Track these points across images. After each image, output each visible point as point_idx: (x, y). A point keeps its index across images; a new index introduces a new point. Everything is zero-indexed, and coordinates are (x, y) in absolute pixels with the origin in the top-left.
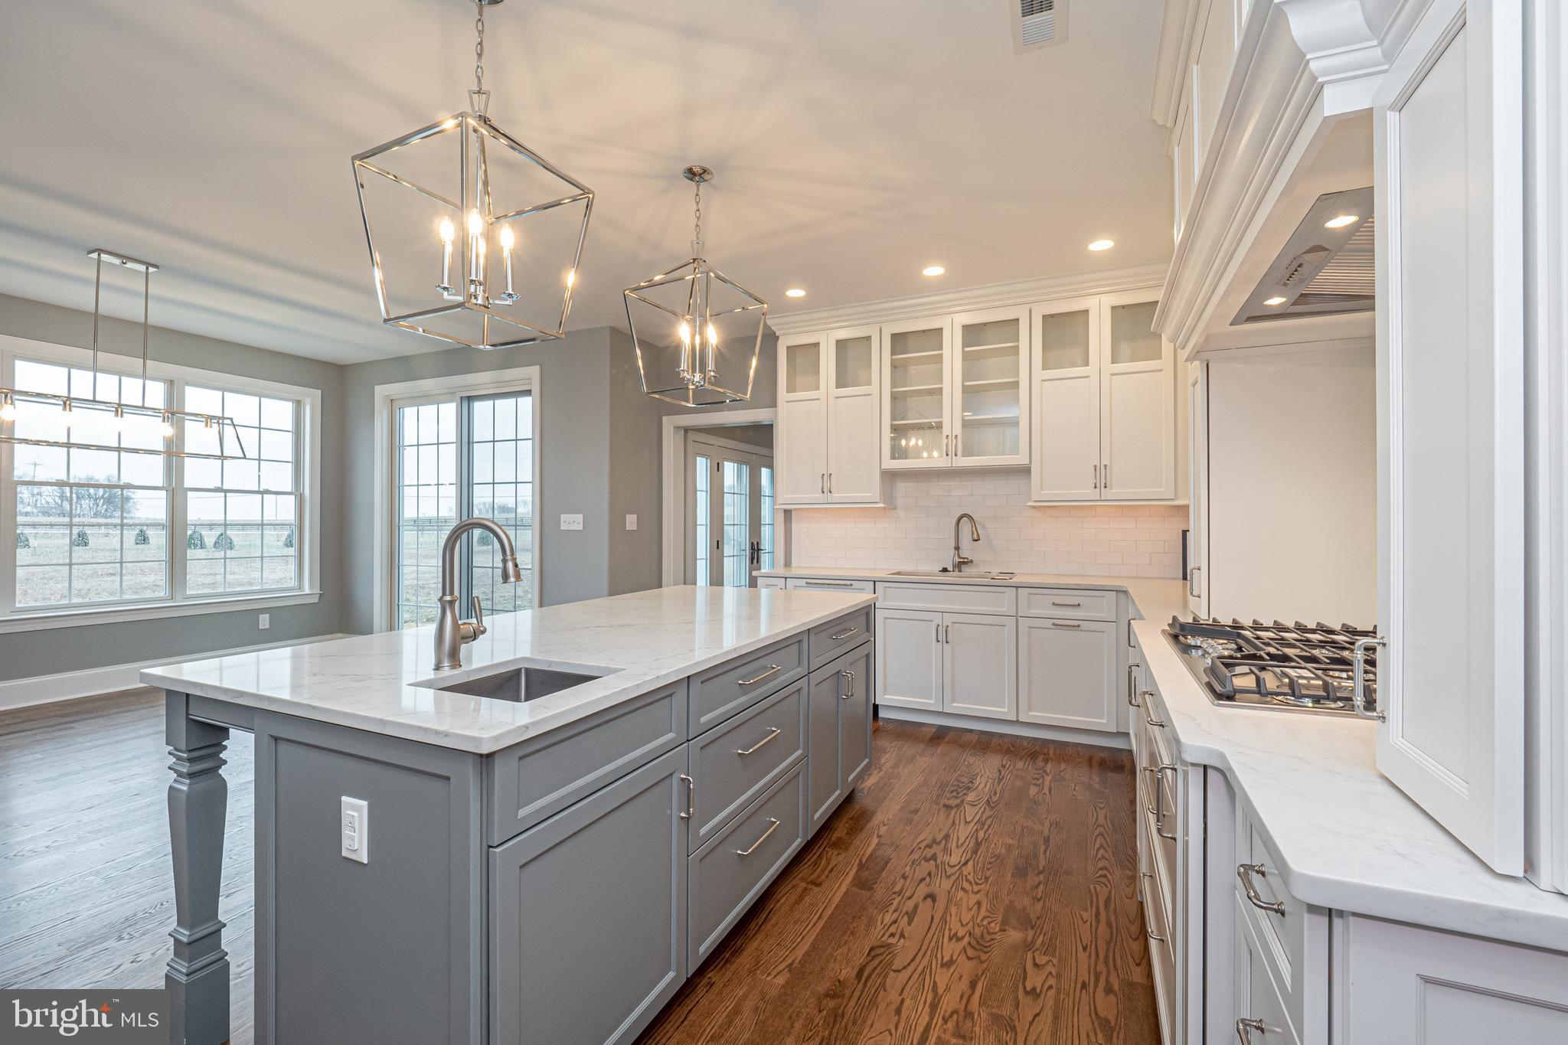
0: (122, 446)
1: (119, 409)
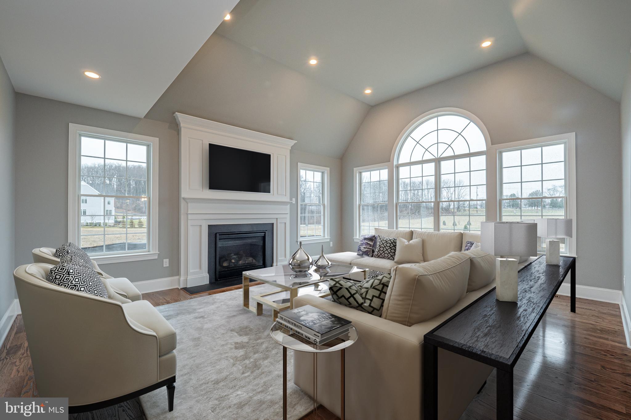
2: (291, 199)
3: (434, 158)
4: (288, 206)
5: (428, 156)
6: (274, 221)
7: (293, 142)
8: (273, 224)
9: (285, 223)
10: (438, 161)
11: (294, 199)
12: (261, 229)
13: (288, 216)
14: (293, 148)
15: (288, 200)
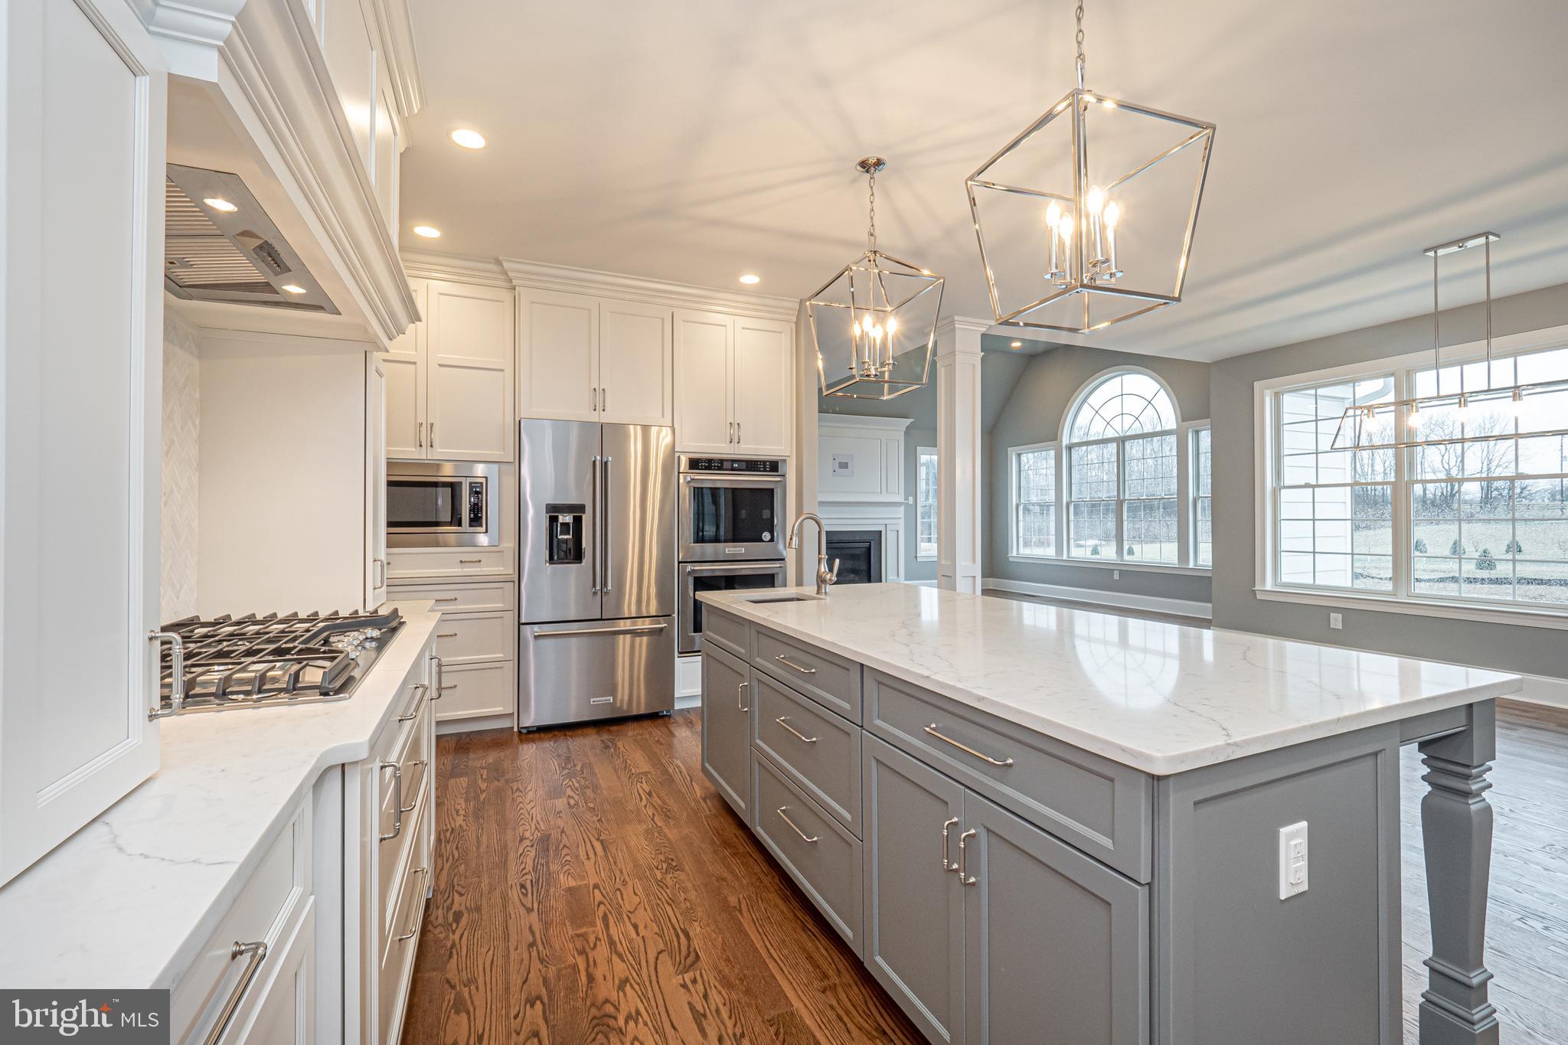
0: (1465, 437)
1: (1462, 398)
2: (906, 499)
3: (1116, 435)
4: (902, 508)
5: (1110, 434)
6: (881, 528)
7: (908, 421)
8: (881, 531)
9: (898, 531)
10: (1121, 441)
11: (911, 498)
12: (865, 538)
13: (902, 522)
14: (908, 428)
15: (902, 500)
